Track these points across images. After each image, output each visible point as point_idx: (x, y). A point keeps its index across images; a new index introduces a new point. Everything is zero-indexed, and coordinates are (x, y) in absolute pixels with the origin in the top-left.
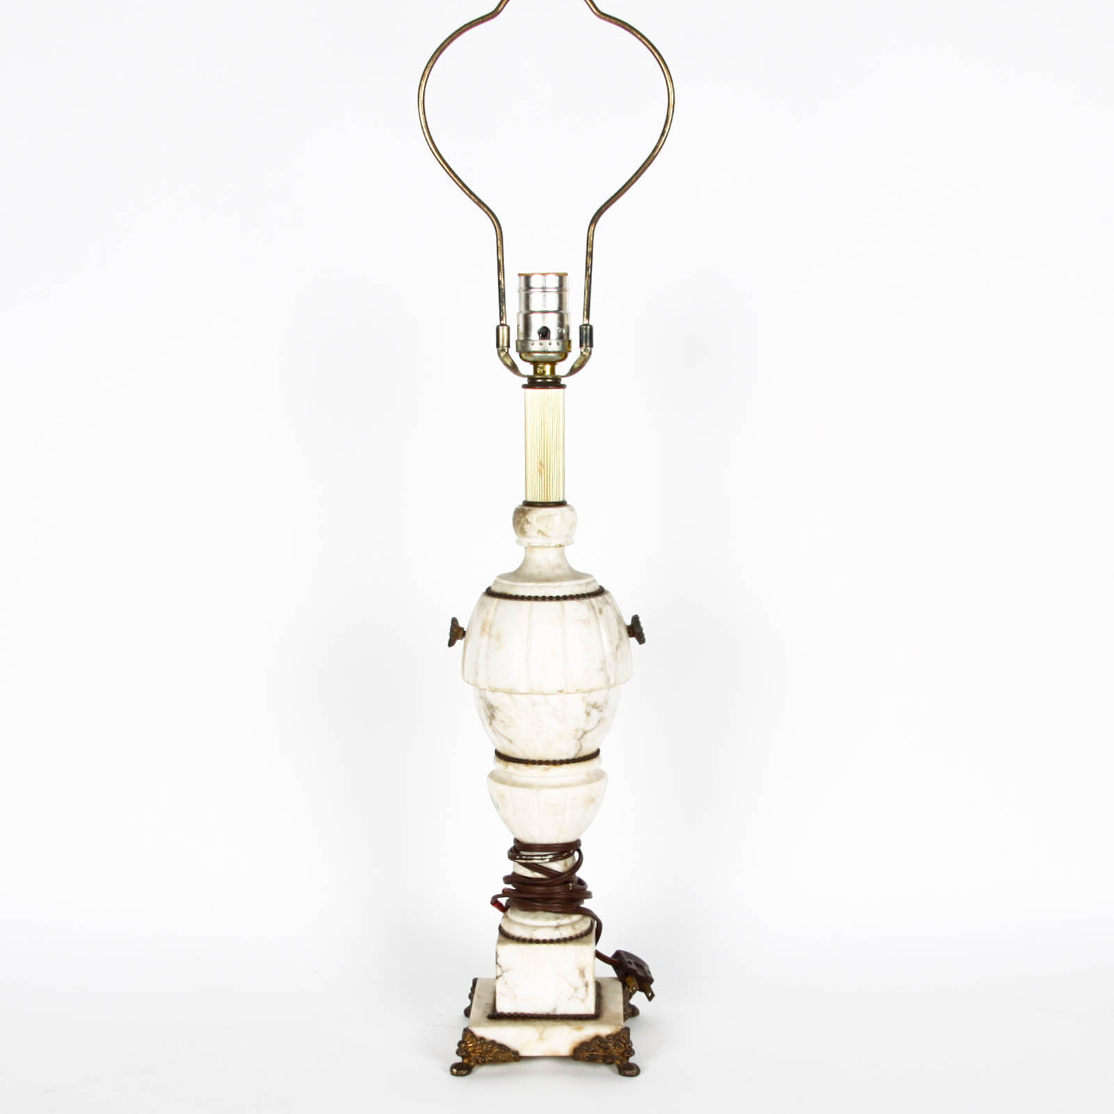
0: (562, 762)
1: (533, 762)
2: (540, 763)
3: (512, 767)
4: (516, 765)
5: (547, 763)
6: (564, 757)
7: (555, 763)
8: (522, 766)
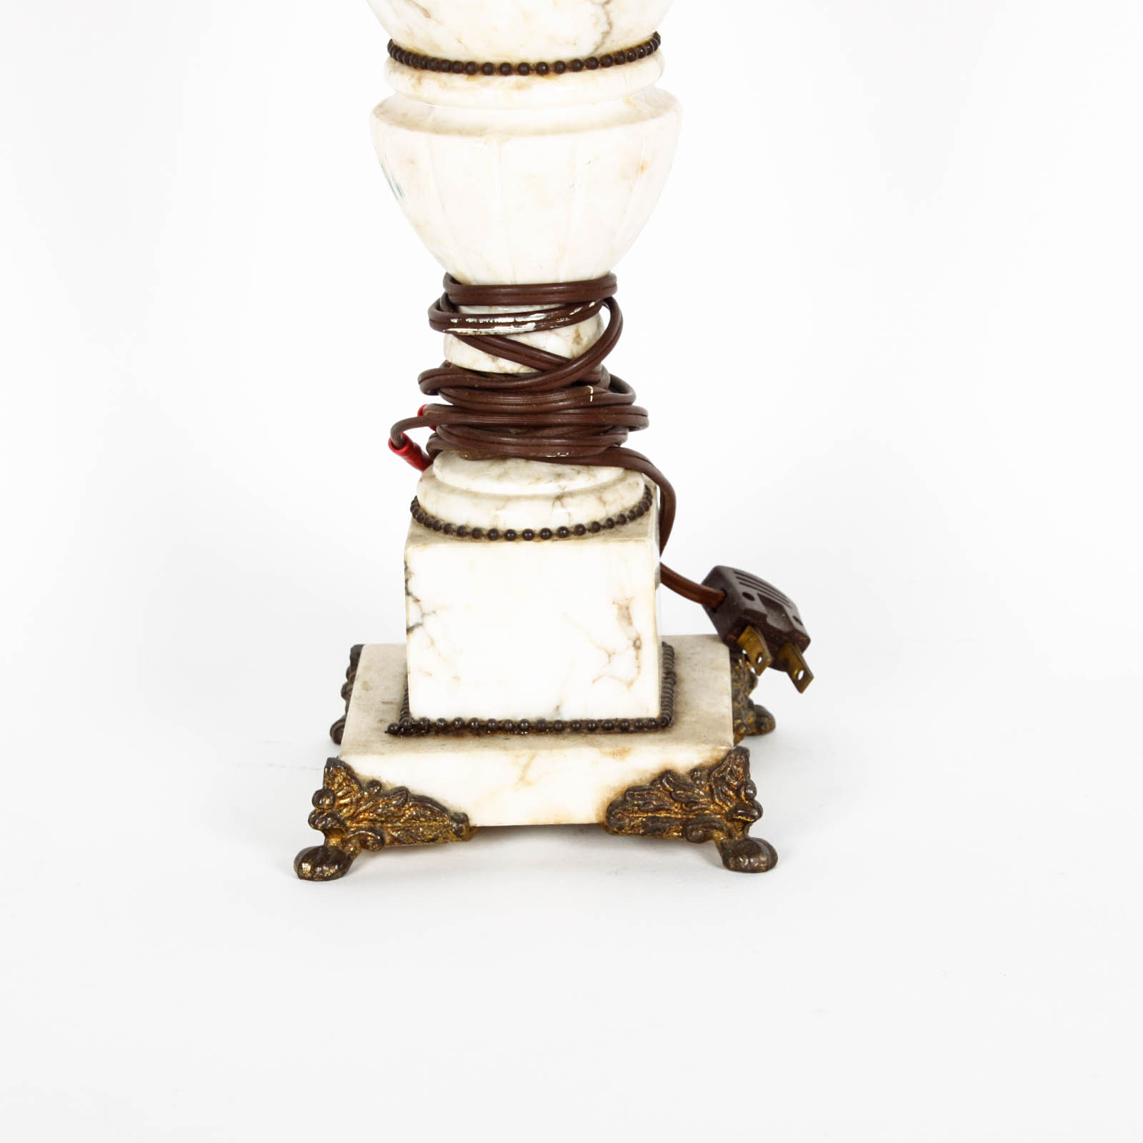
0: (560, 67)
1: (488, 69)
2: (505, 69)
3: (433, 81)
4: (444, 76)
5: (524, 69)
6: (567, 55)
7: (542, 69)
8: (459, 80)
